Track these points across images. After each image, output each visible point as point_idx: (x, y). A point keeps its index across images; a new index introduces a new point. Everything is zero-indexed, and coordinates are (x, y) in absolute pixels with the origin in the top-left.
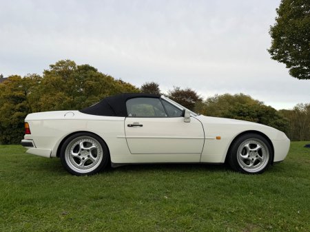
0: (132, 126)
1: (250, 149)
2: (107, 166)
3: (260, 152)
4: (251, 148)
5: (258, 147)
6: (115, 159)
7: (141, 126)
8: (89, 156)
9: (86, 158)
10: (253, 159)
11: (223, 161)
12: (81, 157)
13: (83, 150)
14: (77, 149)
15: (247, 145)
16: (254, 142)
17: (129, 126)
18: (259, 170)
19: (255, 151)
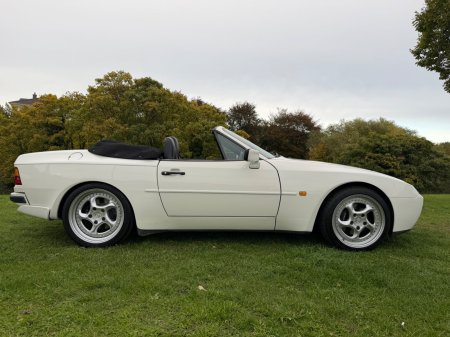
0: (168, 174)
1: (355, 212)
2: (131, 235)
3: (370, 216)
4: (356, 210)
5: (368, 208)
6: (143, 224)
7: (183, 174)
8: (104, 219)
9: (100, 221)
10: (358, 228)
11: (310, 229)
12: (92, 220)
13: (95, 209)
14: (86, 208)
15: (350, 205)
16: (360, 200)
17: (163, 174)
18: (370, 244)
19: (363, 215)
